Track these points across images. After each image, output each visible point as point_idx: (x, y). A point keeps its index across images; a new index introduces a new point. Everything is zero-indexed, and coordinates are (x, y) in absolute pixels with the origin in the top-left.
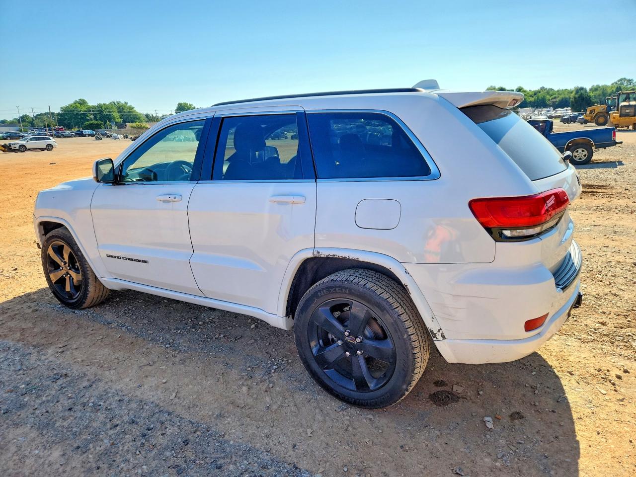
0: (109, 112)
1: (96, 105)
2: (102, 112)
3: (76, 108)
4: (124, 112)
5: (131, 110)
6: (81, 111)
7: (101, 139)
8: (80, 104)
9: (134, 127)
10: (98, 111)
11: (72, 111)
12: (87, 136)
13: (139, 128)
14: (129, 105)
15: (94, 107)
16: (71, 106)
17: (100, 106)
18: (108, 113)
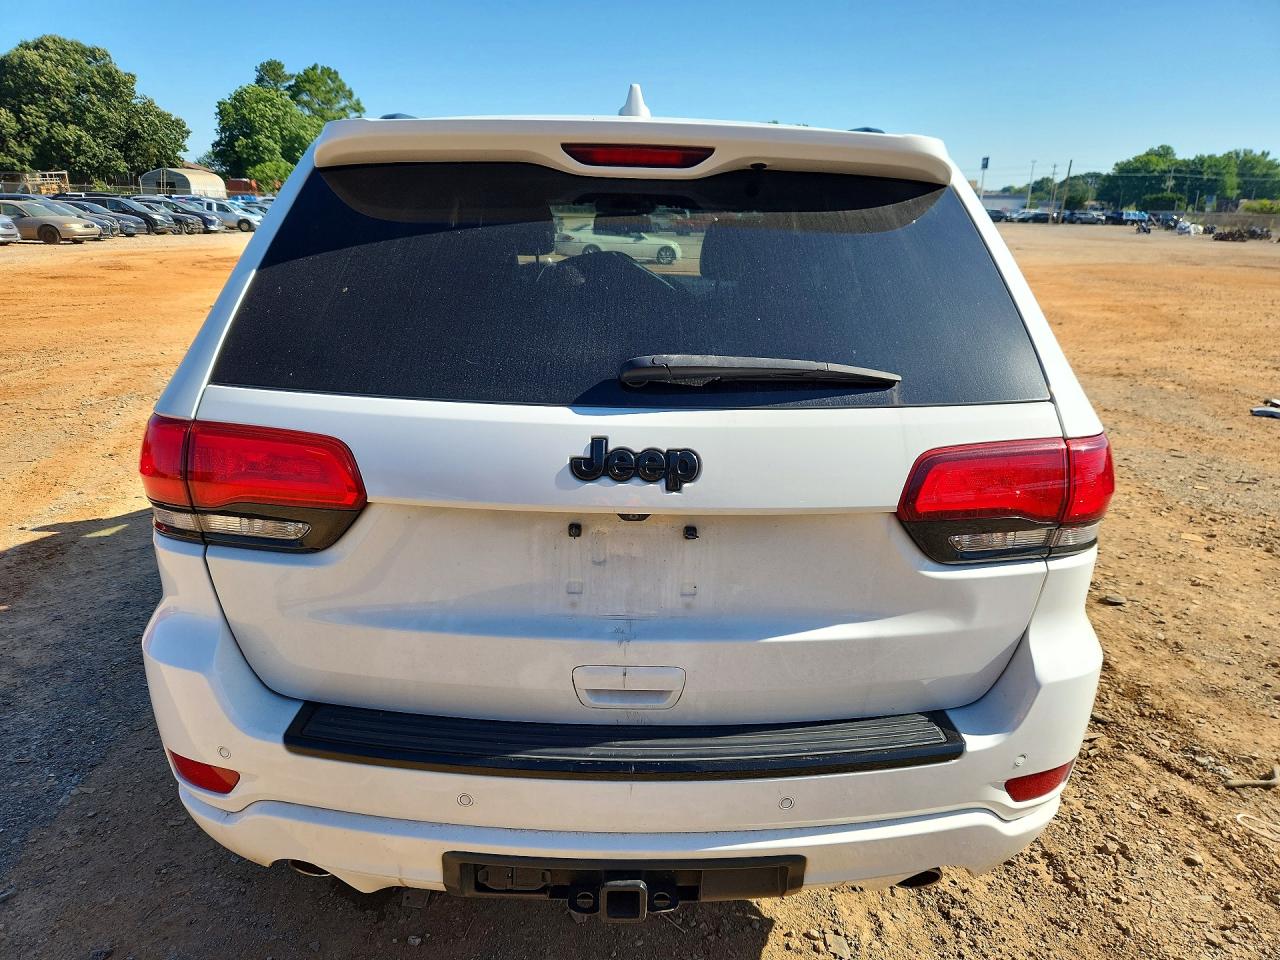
0: (1217, 174)
1: (1192, 158)
2: (1201, 173)
3: (1147, 163)
4: (1253, 175)
5: (1271, 172)
6: (1154, 170)
7: (1149, 231)
8: (1160, 155)
9: (1254, 211)
10: (1192, 172)
11: (1137, 170)
12: (1129, 223)
13: (1265, 213)
14: (1270, 158)
15: (1186, 163)
16: (1137, 159)
17: (1201, 161)
18: (1214, 177)
